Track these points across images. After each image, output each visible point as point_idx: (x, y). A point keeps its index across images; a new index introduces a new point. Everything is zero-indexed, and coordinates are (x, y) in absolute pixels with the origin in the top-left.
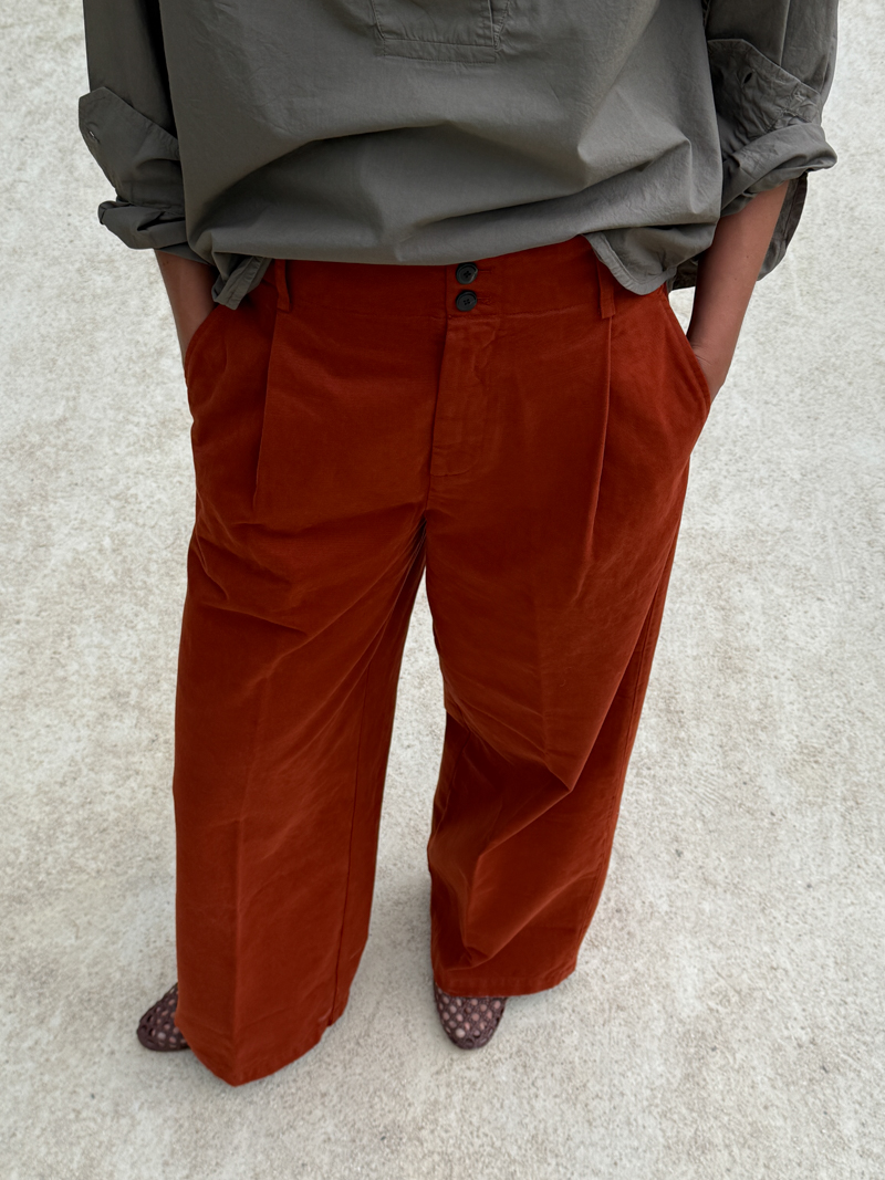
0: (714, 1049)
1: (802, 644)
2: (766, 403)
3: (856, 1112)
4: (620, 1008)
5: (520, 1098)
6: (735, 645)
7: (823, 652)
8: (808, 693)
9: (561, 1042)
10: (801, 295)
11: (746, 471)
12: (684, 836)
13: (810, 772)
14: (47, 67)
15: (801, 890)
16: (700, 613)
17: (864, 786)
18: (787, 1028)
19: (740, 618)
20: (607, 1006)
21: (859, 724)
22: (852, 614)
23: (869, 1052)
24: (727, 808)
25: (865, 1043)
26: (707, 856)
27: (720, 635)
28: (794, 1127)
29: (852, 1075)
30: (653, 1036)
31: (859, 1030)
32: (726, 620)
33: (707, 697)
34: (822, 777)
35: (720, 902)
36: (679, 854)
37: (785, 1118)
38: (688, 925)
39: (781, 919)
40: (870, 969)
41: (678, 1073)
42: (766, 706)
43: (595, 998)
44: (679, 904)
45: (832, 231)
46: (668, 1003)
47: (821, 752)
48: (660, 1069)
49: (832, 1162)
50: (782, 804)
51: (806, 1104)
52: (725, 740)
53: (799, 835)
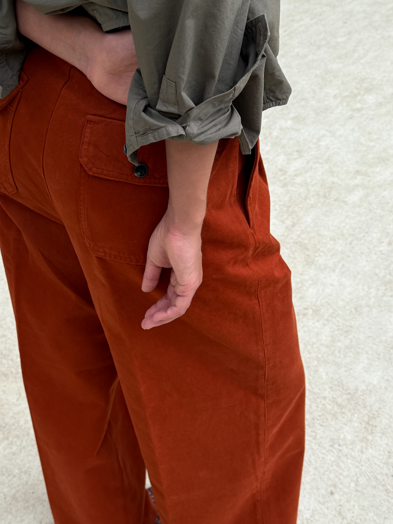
36: (332, 493)
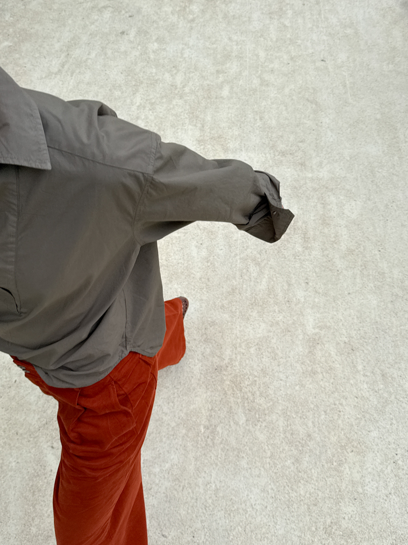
0: (318, 344)
1: (349, 215)
2: (339, 133)
3: (362, 363)
4: (289, 331)
5: (258, 358)
6: (327, 216)
7: (356, 218)
8: (350, 232)
9: (270, 341)
10: (351, 96)
11: (331, 157)
12: (309, 278)
13: (350, 257)
14: (96, 17)
15: (347, 295)
16: (316, 205)
17: (368, 262)
18: (341, 337)
19: (329, 207)
20: (284, 330)
21: (367, 242)
22: (366, 205)
23: (367, 345)
24: (323, 269)
25: (366, 342)
26: (317, 284)
27: (322, 213)
28: (343, 367)
29: (362, 352)
30: (299, 340)
31: (364, 338)
32: (324, 207)
33: (317, 233)
34: (354, 259)
35: (321, 299)
37: (340, 365)
38: (310, 306)
39: (340, 304)
40: (368, 319)
41: (307, 351)
42: (337, 236)
43: (281, 328)
44: (308, 299)
45: (361, 73)
46: (304, 330)
47: (354, 251)
48: (301, 350)
49: (354, 378)
50: (341, 267)
51: (347, 360)
52: (323, 247)
53: (346, 277)
